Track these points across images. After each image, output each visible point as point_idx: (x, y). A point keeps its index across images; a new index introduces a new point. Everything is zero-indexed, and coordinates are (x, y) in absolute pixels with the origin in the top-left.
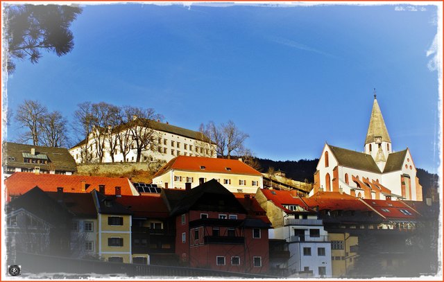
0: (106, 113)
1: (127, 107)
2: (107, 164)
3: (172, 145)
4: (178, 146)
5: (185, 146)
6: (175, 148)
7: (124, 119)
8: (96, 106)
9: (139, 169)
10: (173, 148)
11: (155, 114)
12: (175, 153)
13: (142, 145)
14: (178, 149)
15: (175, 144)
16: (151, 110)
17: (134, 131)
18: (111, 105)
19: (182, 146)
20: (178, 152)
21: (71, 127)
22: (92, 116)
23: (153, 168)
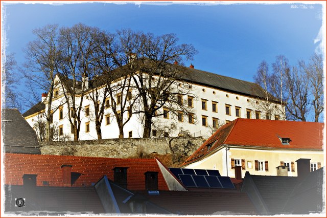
0: (87, 45)
1: (124, 32)
2: (89, 142)
3: (204, 107)
4: (214, 110)
5: (228, 108)
6: (209, 112)
7: (119, 56)
8: (69, 31)
9: (150, 151)
10: (204, 113)
11: (178, 44)
12: (210, 121)
13: (153, 104)
14: (215, 115)
15: (209, 105)
16: (170, 36)
17: (138, 79)
18: (95, 30)
19: (221, 108)
20: (215, 120)
21: (22, 74)
22: (60, 52)
23: (176, 147)
